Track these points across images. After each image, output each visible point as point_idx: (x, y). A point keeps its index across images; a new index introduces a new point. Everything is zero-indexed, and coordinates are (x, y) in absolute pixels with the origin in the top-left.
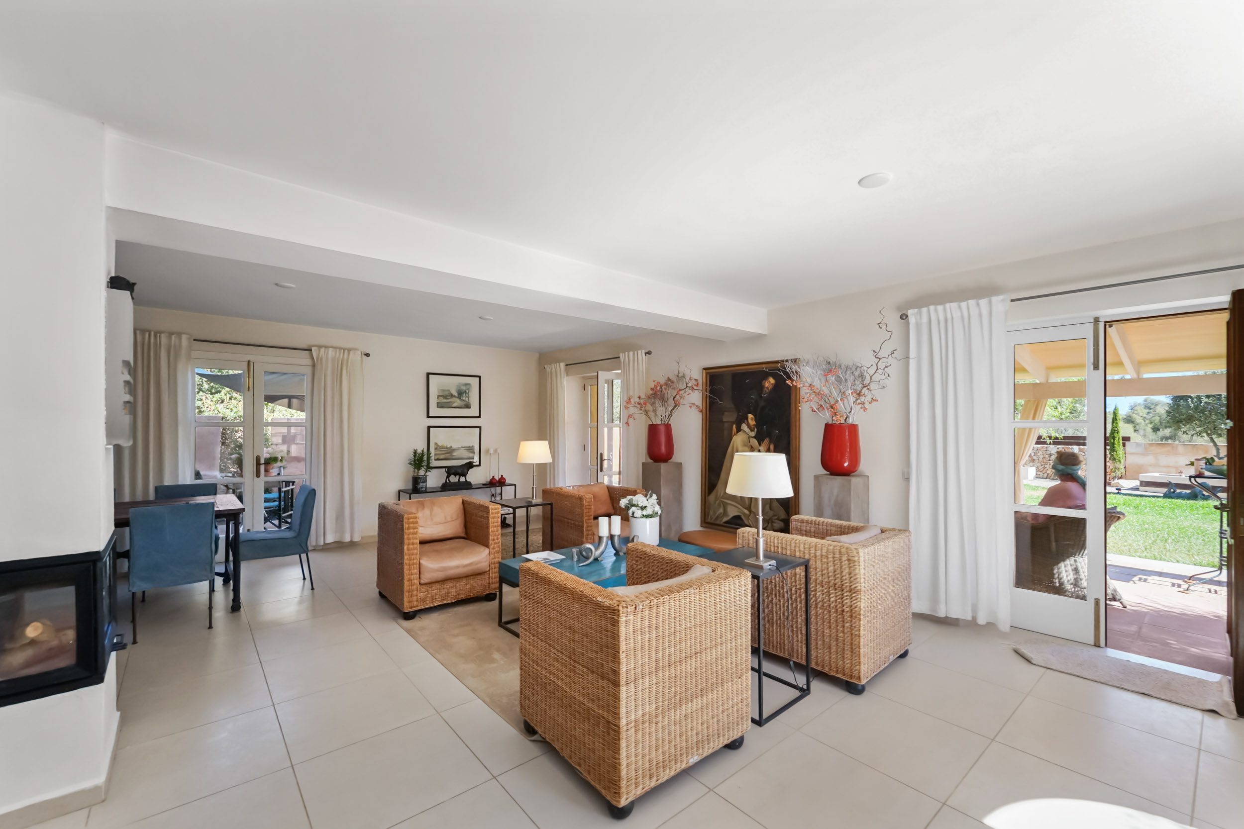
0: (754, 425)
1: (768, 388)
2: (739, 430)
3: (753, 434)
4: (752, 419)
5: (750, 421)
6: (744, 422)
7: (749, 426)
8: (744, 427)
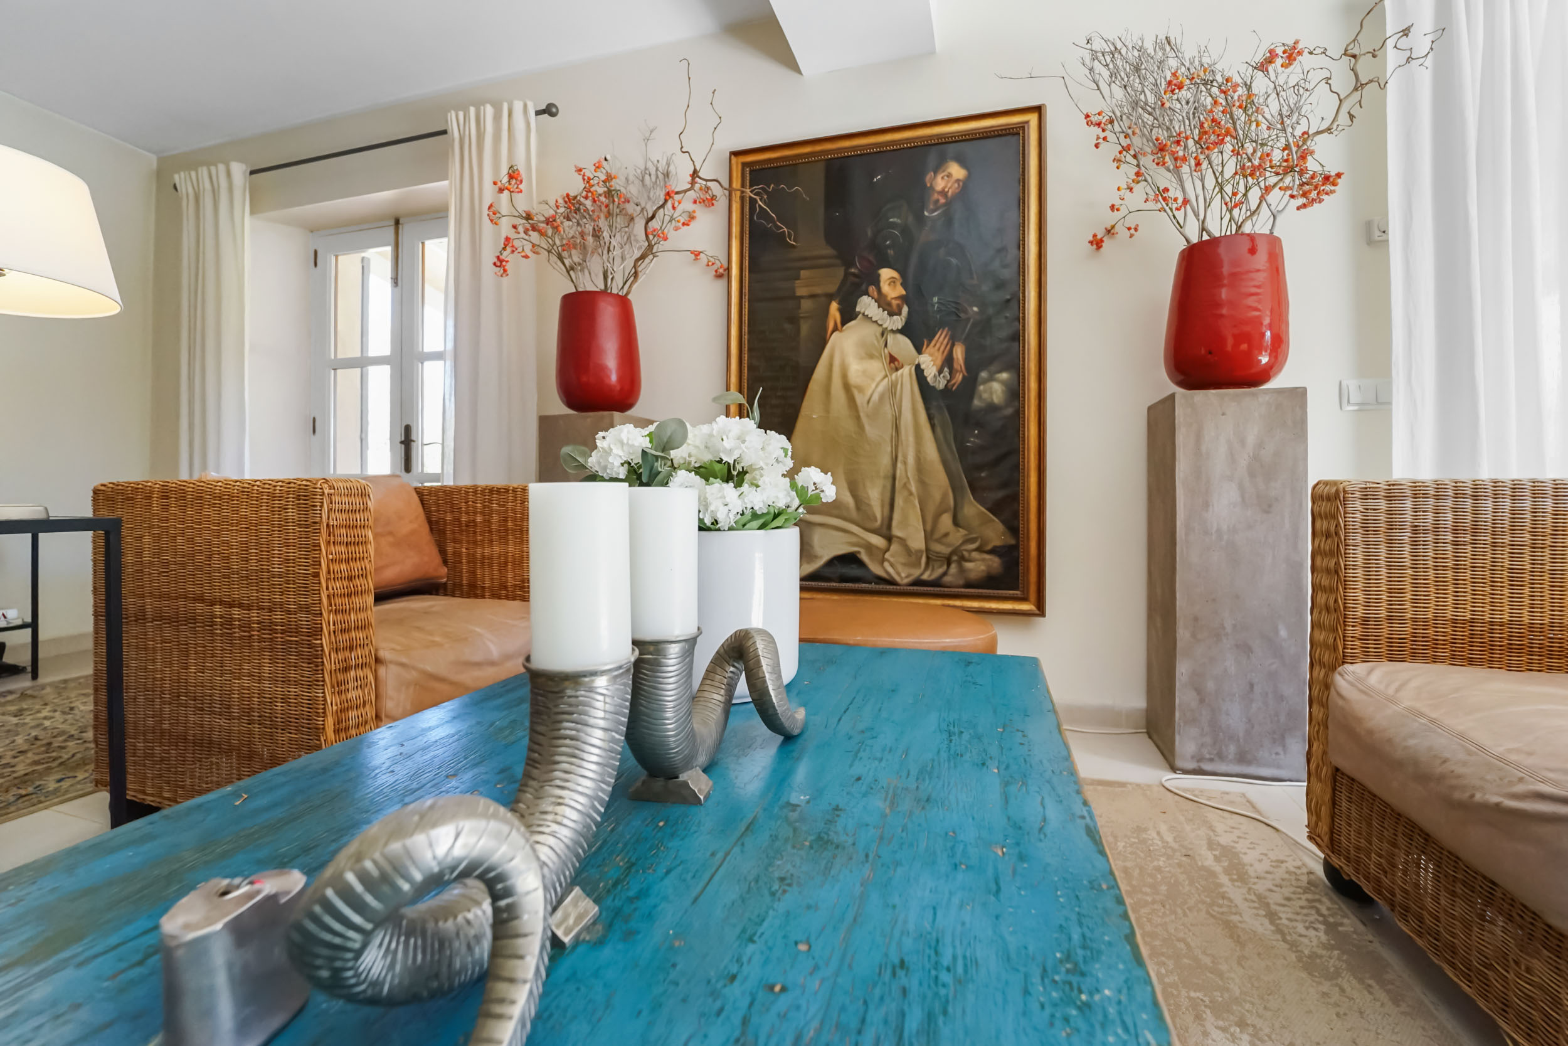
0: (901, 297)
1: (943, 193)
2: (849, 315)
3: (898, 322)
4: (892, 281)
5: (885, 288)
6: (867, 293)
7: (882, 302)
8: (867, 305)
